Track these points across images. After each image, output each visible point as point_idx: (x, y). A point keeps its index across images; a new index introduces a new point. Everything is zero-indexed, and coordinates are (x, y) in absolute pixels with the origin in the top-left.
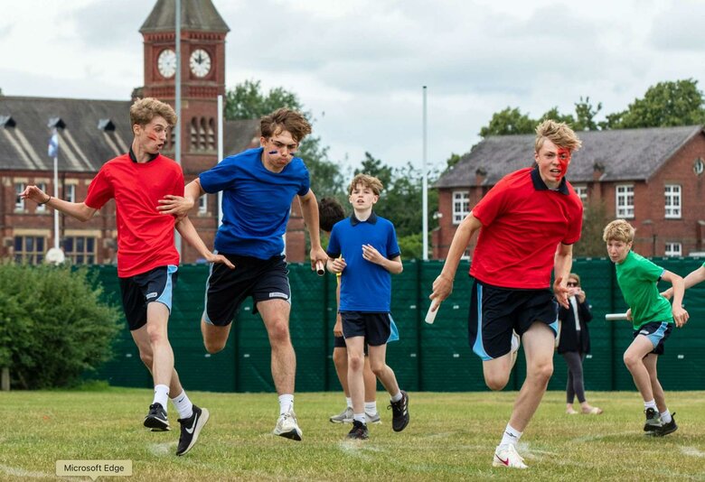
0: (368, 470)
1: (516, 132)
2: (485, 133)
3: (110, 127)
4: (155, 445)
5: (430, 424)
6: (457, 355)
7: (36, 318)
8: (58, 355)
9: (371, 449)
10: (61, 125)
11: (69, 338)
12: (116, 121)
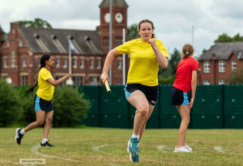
0: (164, 156)
1: (226, 41)
2: (216, 42)
3: (88, 39)
4: (95, 147)
5: (190, 140)
6: (203, 117)
7: (61, 104)
8: (69, 116)
9: (168, 148)
10: (72, 38)
11: (72, 110)
12: (91, 37)
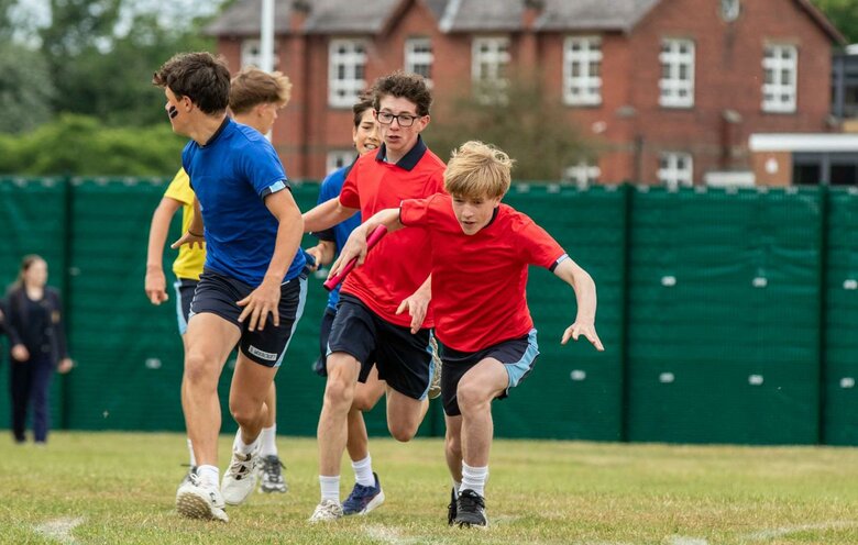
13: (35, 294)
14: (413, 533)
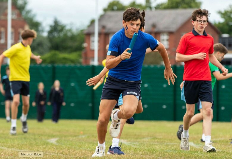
2: (105, 10)
13: (57, 89)
14: (129, 141)
